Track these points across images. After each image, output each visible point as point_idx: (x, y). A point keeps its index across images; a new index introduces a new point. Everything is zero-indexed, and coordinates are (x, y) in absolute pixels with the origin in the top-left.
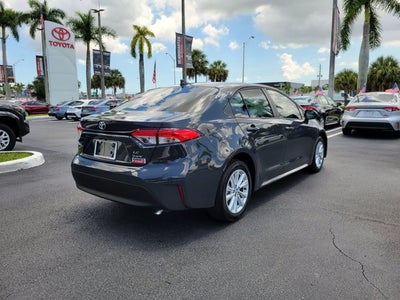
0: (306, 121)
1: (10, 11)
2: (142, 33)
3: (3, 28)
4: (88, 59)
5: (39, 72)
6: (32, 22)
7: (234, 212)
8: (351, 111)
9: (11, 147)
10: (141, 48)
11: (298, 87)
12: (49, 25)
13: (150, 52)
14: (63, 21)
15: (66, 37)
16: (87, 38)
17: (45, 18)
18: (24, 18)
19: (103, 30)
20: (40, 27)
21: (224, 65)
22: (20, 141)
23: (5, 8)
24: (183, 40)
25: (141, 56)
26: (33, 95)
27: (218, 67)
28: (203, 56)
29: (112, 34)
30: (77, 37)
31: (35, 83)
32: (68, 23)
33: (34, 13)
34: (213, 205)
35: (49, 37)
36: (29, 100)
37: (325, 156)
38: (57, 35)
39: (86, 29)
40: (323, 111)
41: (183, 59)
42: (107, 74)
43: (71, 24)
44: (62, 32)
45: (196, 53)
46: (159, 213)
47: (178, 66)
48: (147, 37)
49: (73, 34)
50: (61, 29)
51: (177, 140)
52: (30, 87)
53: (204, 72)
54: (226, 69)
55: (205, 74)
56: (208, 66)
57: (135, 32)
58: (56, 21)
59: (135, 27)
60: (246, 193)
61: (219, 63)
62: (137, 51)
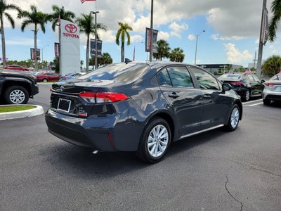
0: (223, 92)
1: (40, 13)
2: (124, 28)
3: (36, 25)
4: (88, 45)
5: (56, 53)
6: (54, 20)
7: (154, 156)
8: (270, 87)
9: (25, 102)
10: (123, 38)
11: (237, 68)
12: (64, 22)
13: (129, 41)
14: (73, 20)
15: (74, 30)
16: (88, 31)
17: (62, 18)
18: (49, 17)
19: (99, 26)
20: (58, 23)
21: (182, 51)
22: (32, 98)
23: (37, 11)
24: (151, 33)
25: (123, 44)
26: (53, 69)
27: (177, 53)
28: (167, 44)
29: (105, 29)
30: (81, 31)
31: (54, 61)
32: (76, 21)
33: (55, 14)
34: (136, 150)
35: (63, 31)
36: (48, 72)
37: (240, 119)
38: (68, 29)
39: (87, 25)
40: (249, 86)
41: (150, 46)
42: (99, 56)
43: (78, 22)
44: (71, 27)
45: (162, 42)
46: (95, 152)
47: (147, 51)
48: (128, 30)
49: (79, 29)
50: (71, 25)
51: (110, 101)
52: (51, 63)
53: (167, 55)
54: (183, 53)
55: (167, 57)
56: (170, 52)
57: (120, 27)
58: (69, 20)
59: (120, 24)
60: (166, 143)
61: (178, 49)
62: (120, 39)
